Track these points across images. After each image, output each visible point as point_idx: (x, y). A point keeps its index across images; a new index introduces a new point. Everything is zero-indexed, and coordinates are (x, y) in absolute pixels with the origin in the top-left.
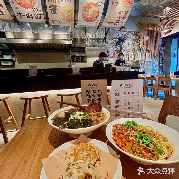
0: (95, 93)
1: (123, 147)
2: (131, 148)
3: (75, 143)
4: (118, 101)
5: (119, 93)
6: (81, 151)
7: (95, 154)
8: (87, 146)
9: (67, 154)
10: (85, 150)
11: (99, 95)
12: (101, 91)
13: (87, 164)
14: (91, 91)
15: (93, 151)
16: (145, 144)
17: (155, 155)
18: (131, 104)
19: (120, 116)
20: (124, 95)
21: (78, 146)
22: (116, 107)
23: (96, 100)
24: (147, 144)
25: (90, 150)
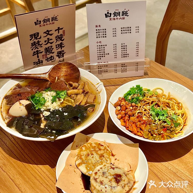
0: (51, 35)
1: (139, 132)
2: (149, 131)
3: (73, 148)
4: (103, 47)
5: (104, 31)
6: (90, 155)
7: (108, 152)
8: (93, 147)
9: (71, 165)
10: (94, 152)
11: (59, 38)
12: (63, 30)
13: (109, 167)
14: (42, 34)
15: (103, 148)
16: (161, 121)
17: (172, 131)
18: (125, 49)
19: (107, 71)
20: (114, 34)
21: (81, 151)
22: (99, 58)
23: (53, 49)
24: (163, 121)
25: (100, 150)
